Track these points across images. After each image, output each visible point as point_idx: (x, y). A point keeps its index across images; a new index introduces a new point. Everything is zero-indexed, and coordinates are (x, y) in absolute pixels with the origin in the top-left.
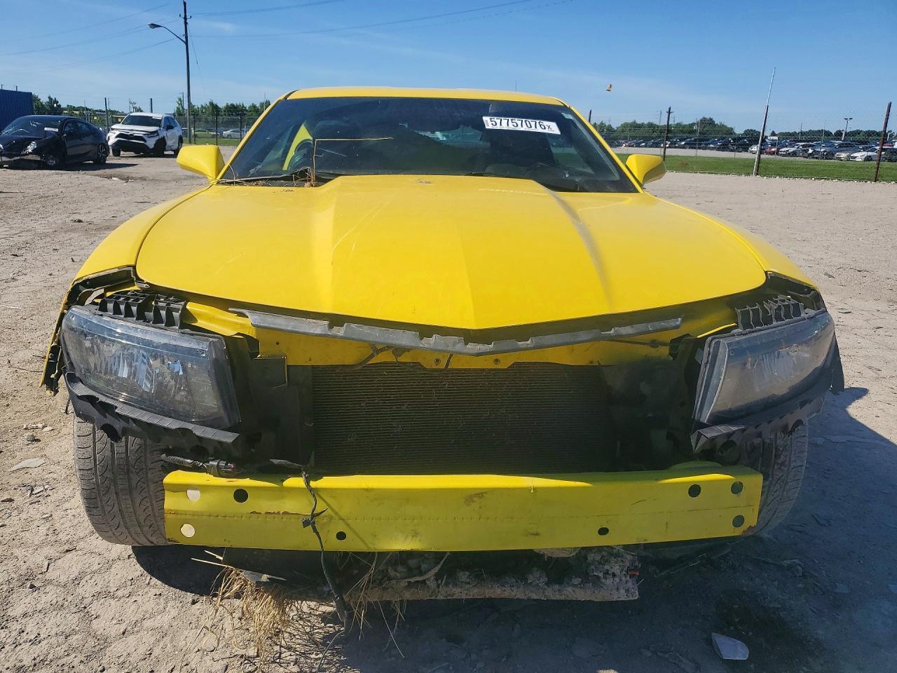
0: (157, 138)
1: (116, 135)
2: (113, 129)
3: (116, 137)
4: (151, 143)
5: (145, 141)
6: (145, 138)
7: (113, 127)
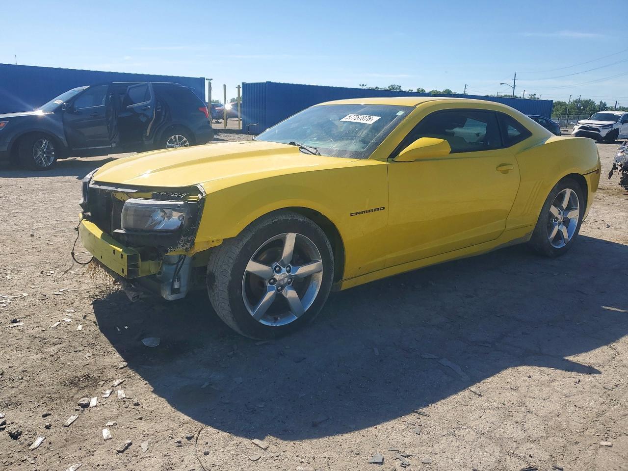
0: (610, 130)
1: (579, 127)
2: (579, 123)
3: (579, 129)
4: (604, 133)
5: (600, 132)
6: (600, 129)
7: (579, 122)
